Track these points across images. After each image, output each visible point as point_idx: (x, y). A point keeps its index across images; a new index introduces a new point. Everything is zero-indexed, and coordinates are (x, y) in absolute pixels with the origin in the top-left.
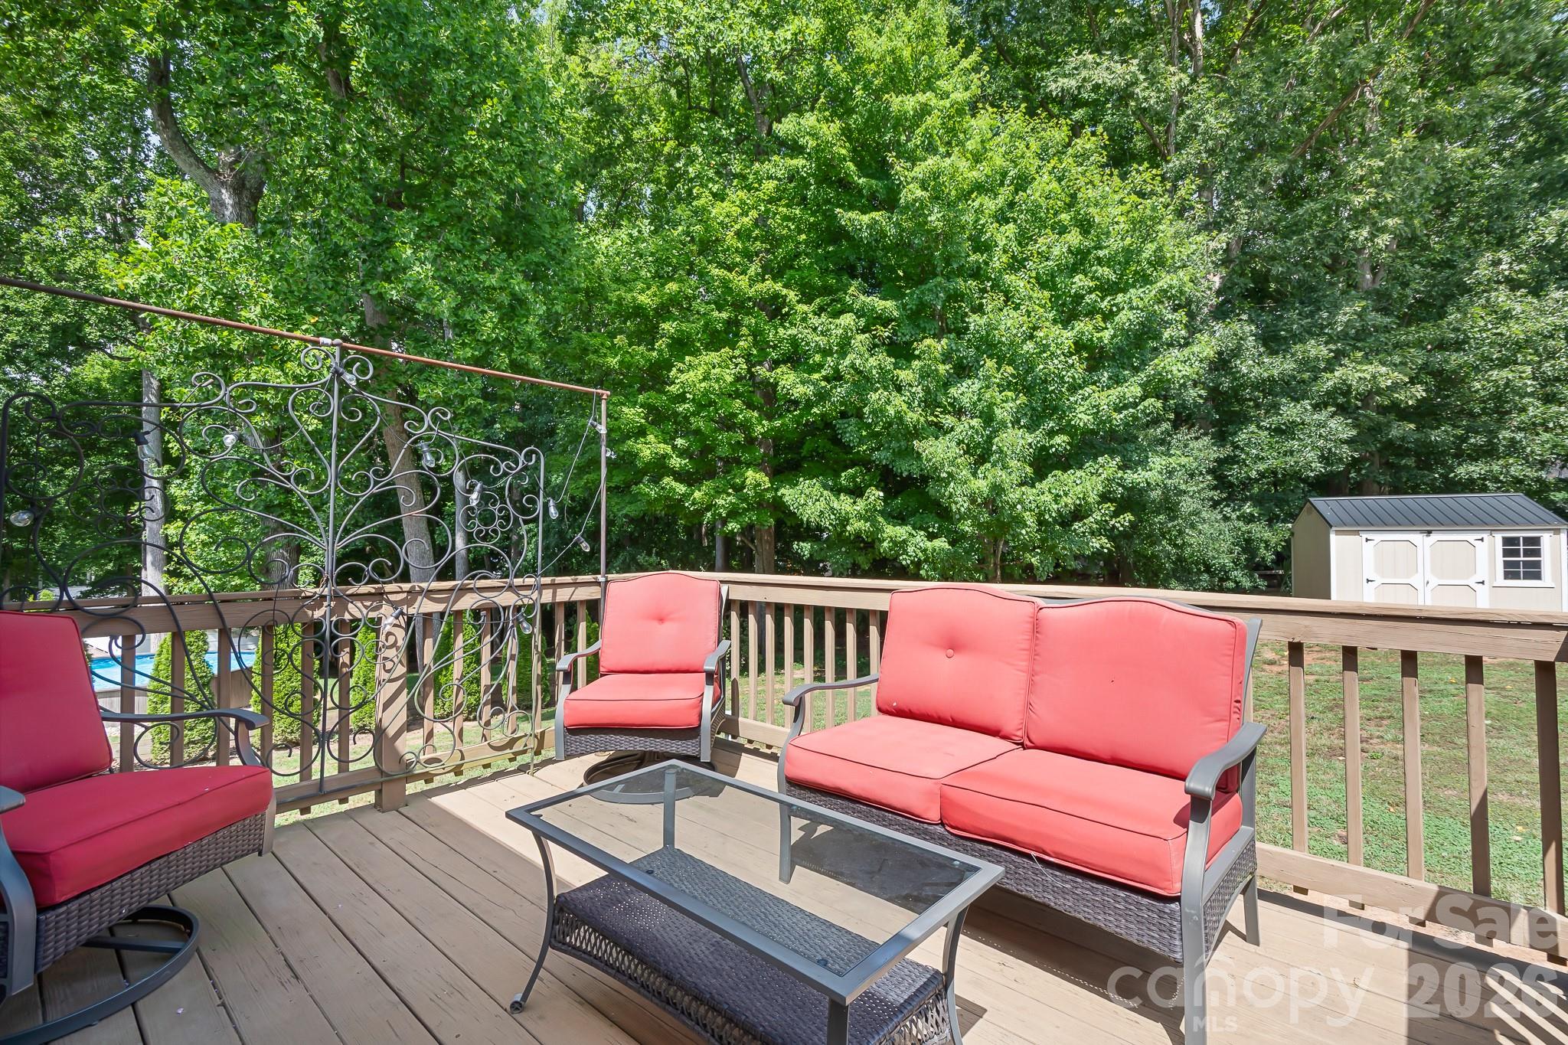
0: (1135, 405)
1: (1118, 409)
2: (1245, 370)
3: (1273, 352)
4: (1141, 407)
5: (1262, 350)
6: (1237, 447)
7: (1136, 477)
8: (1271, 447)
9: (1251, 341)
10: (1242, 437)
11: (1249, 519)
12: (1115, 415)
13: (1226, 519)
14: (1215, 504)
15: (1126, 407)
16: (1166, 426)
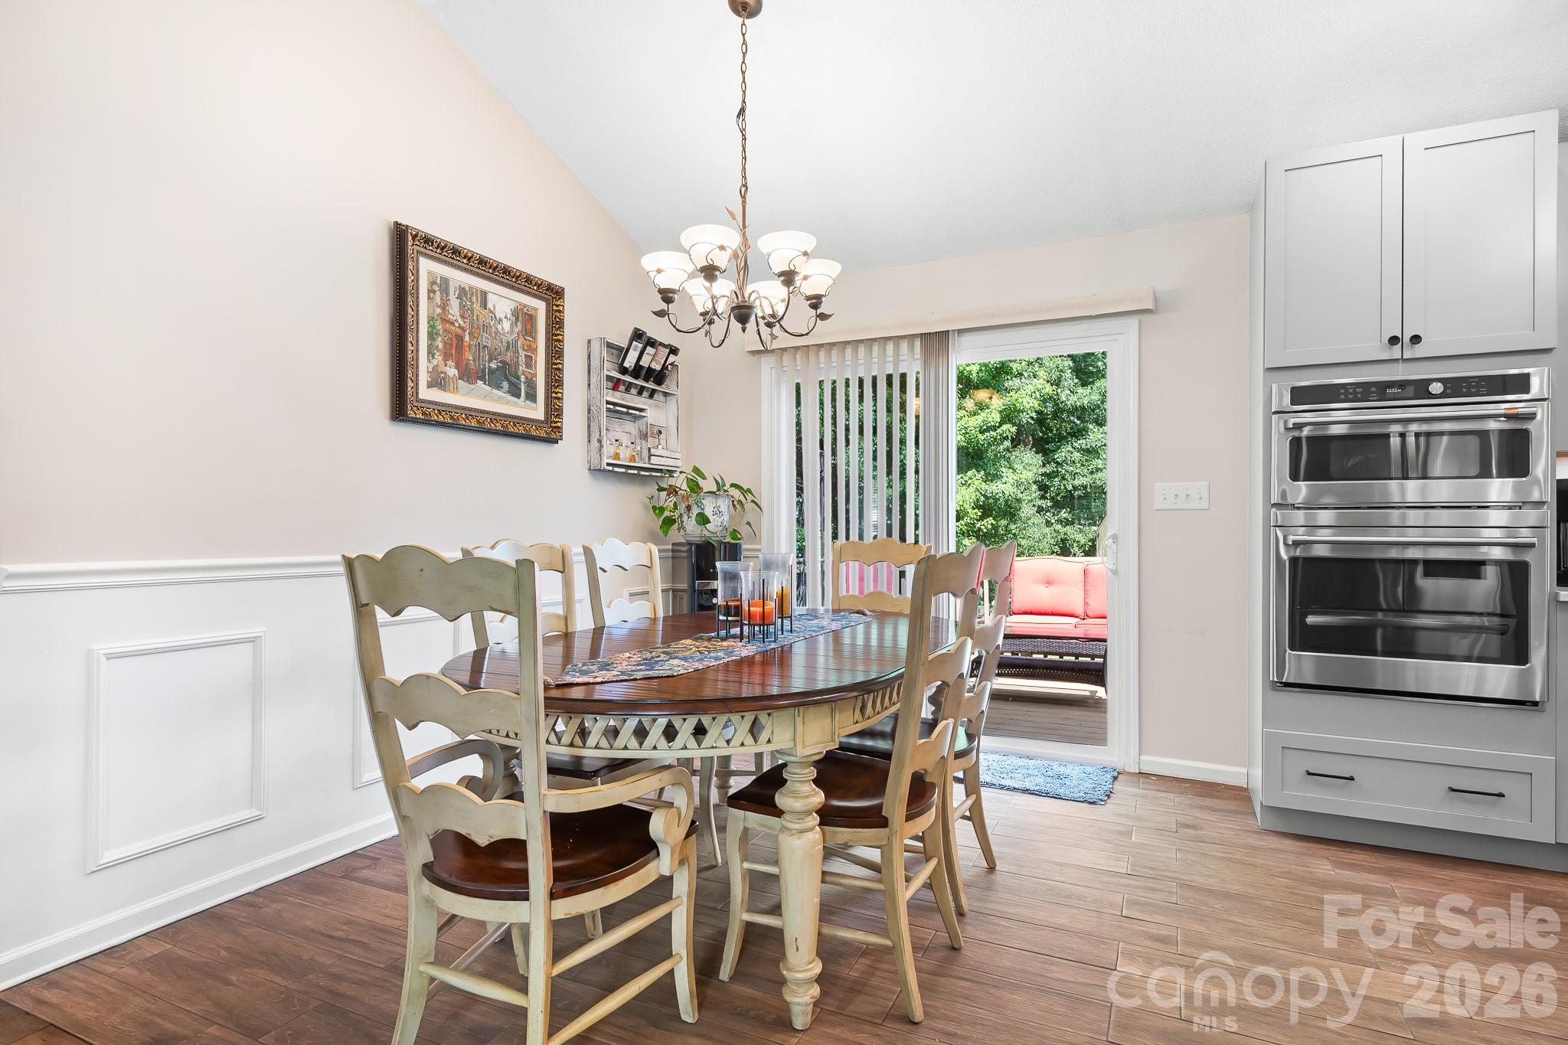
0: (994, 428)
1: (982, 432)
2: (1063, 398)
3: (1084, 384)
4: (999, 431)
5: (1076, 381)
6: (1057, 463)
7: (995, 488)
8: (1083, 465)
9: (1068, 374)
10: (1059, 456)
11: (1067, 523)
12: (980, 436)
13: (1048, 524)
14: (1040, 510)
15: (988, 430)
16: (1007, 444)
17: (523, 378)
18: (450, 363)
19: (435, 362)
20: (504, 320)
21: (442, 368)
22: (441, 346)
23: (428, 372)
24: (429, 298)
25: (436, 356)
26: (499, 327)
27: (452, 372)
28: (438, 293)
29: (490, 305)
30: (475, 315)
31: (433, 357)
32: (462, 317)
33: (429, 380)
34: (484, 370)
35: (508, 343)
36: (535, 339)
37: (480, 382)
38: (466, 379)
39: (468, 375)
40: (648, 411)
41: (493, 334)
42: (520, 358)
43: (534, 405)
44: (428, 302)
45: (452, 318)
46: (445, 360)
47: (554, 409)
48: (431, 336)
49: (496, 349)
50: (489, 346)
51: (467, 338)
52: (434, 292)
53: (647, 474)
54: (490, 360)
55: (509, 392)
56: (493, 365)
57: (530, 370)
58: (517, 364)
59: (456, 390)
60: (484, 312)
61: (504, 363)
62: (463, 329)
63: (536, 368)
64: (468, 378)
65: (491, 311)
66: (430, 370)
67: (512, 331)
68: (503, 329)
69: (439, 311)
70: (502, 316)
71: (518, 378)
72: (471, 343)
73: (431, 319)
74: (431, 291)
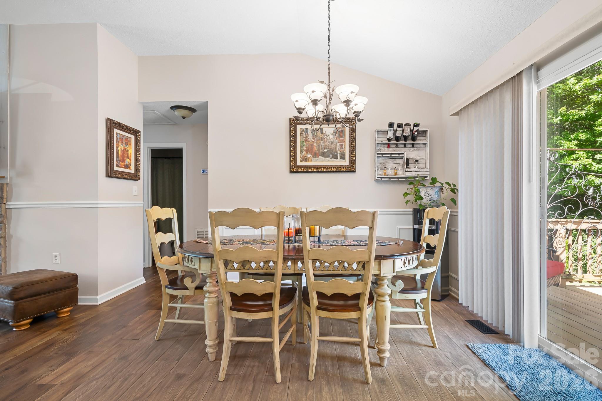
17: (339, 152)
18: (309, 153)
19: (303, 154)
20: (330, 135)
21: (306, 155)
22: (305, 149)
23: (301, 157)
24: (301, 136)
25: (304, 152)
26: (328, 138)
27: (309, 155)
28: (304, 134)
29: (324, 132)
30: (318, 136)
31: (303, 152)
32: (313, 138)
33: (301, 159)
34: (322, 152)
35: (332, 142)
36: (344, 138)
37: (320, 157)
38: (315, 157)
39: (315, 155)
40: (405, 154)
41: (326, 141)
42: (337, 146)
43: (344, 160)
44: (301, 137)
45: (309, 139)
46: (307, 153)
47: (353, 160)
48: (301, 147)
49: (327, 145)
50: (324, 145)
51: (315, 144)
52: (303, 134)
53: (405, 179)
54: (324, 149)
55: (332, 158)
56: (326, 150)
57: (342, 149)
58: (336, 148)
59: (311, 161)
60: (322, 135)
61: (330, 149)
62: (313, 142)
63: (345, 148)
64: (316, 156)
65: (324, 134)
66: (302, 156)
67: (333, 137)
68: (330, 138)
69: (304, 139)
70: (329, 134)
71: (337, 152)
72: (317, 145)
73: (302, 142)
74: (301, 134)
